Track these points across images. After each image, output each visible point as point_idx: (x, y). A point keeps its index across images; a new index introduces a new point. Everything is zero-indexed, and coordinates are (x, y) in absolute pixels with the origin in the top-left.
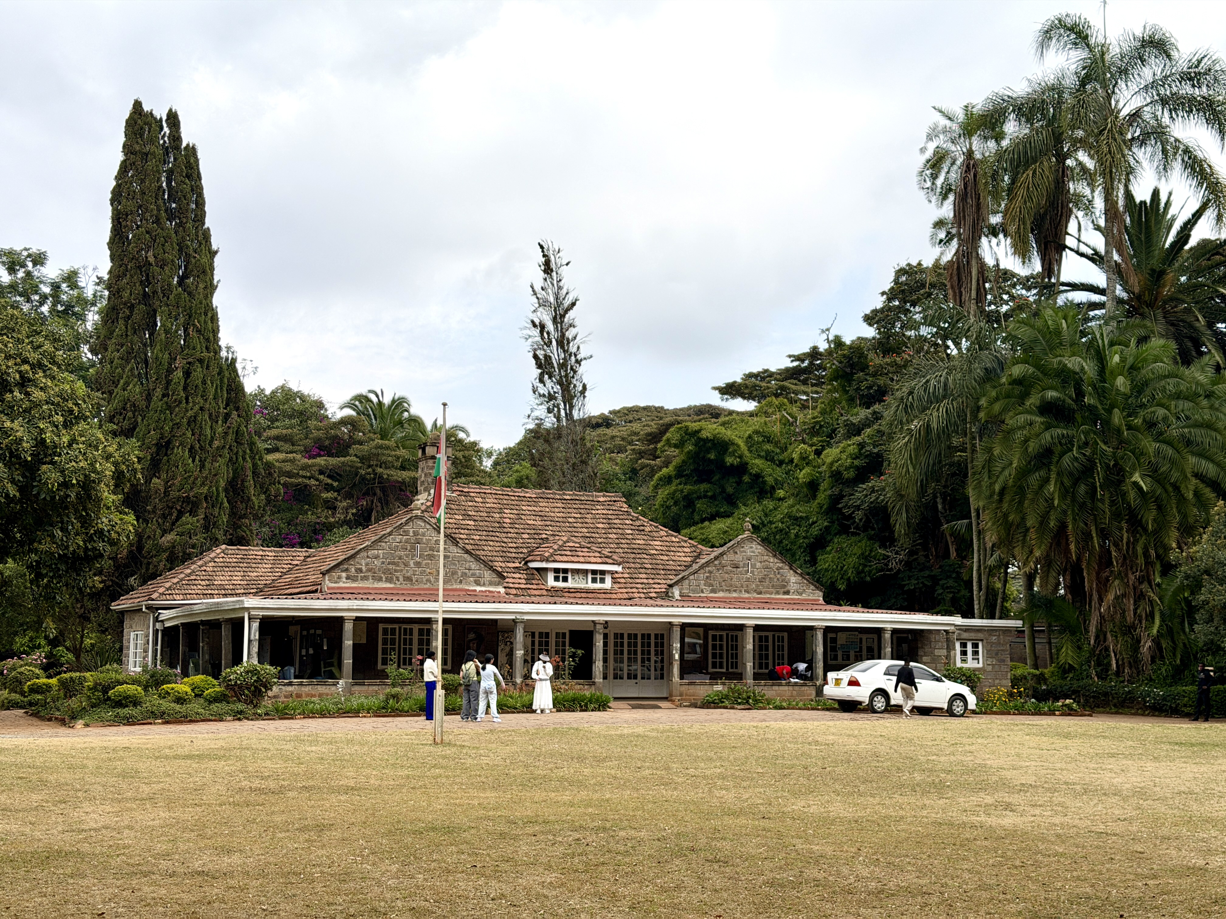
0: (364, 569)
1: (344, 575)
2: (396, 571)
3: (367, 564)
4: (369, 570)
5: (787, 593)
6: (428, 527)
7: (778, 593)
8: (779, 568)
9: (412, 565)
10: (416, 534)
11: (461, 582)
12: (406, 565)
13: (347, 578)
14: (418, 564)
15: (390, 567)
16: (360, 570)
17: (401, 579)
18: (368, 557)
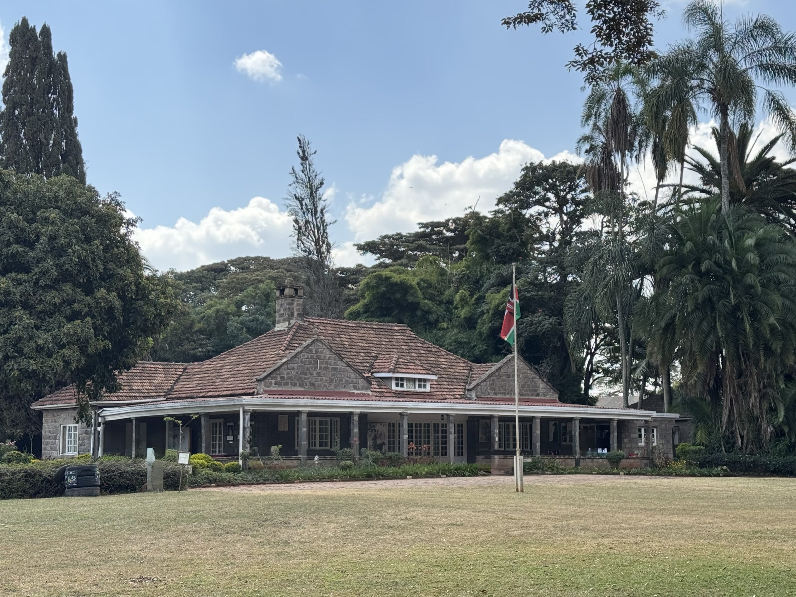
0: (286, 377)
1: (273, 381)
2: (305, 379)
3: (287, 374)
4: (288, 378)
5: (538, 395)
6: (324, 347)
7: (532, 395)
8: (533, 378)
9: (315, 374)
10: (317, 352)
11: (345, 387)
12: (311, 374)
13: (275, 384)
14: (318, 374)
15: (302, 376)
16: (283, 378)
17: (308, 384)
18: (288, 368)
